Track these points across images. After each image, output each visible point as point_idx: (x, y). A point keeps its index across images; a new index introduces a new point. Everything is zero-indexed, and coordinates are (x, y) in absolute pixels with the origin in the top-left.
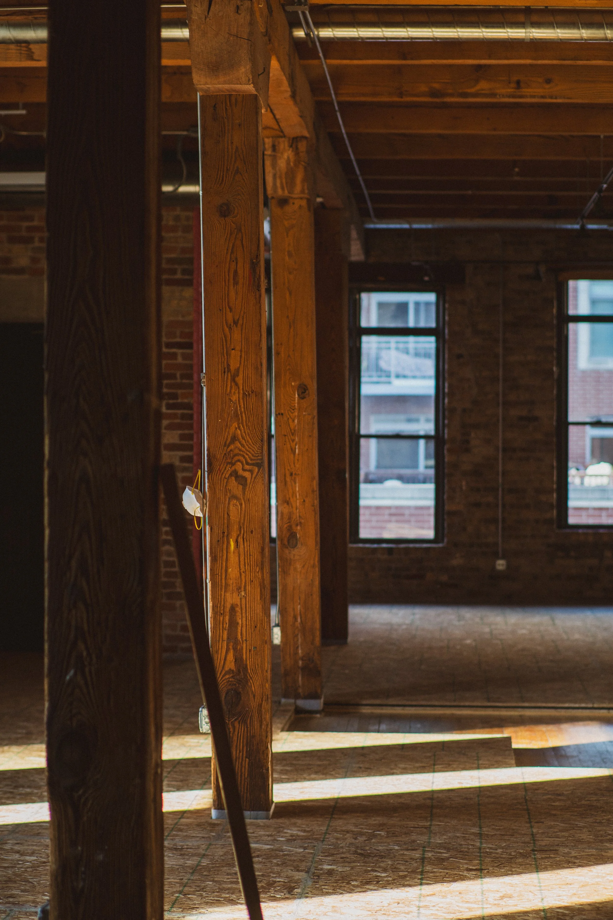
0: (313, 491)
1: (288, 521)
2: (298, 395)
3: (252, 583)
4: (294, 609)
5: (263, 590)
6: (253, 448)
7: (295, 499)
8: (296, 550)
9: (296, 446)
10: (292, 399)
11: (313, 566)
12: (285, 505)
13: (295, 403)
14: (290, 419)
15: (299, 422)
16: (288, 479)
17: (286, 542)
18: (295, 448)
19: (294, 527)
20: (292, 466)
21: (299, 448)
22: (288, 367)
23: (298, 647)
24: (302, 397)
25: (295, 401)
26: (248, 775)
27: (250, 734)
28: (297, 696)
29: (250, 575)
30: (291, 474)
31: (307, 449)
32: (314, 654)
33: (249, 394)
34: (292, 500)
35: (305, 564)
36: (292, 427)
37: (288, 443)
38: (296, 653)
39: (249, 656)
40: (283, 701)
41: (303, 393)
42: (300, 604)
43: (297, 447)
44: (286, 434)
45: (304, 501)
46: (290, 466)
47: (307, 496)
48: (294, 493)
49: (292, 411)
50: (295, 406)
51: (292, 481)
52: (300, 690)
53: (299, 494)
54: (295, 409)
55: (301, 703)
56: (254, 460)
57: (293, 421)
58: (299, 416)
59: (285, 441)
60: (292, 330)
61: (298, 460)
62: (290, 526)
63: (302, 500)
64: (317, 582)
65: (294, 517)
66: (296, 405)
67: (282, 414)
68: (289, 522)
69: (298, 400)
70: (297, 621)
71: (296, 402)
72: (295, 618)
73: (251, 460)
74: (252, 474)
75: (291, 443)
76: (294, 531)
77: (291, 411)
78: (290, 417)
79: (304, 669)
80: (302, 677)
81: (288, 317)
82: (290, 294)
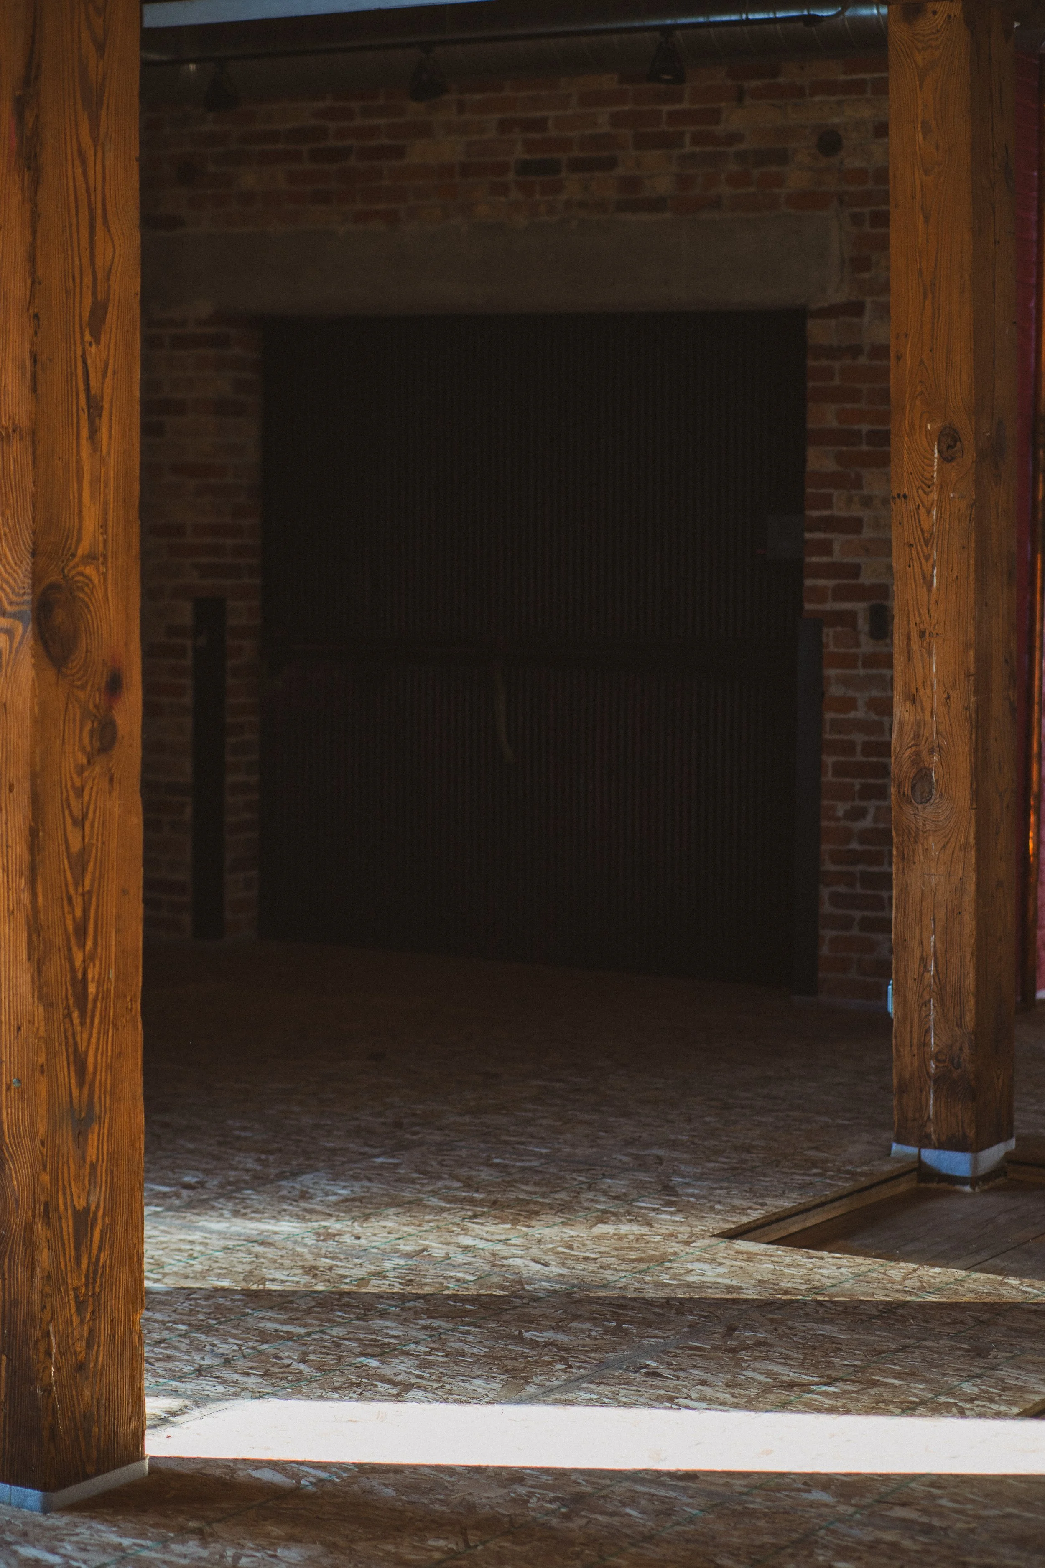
0: (967, 675)
1: (913, 742)
2: (939, 452)
3: (11, 917)
4: (921, 943)
5: (34, 937)
6: (15, 575)
7: (928, 691)
8: (929, 809)
9: (933, 569)
10: (926, 461)
11: (965, 848)
12: (908, 705)
13: (933, 472)
14: (921, 507)
15: (940, 517)
16: (915, 646)
17: (907, 789)
18: (932, 576)
19: (925, 754)
20: (925, 617)
21: (940, 576)
22: (919, 389)
23: (928, 1031)
24: (946, 459)
25: (932, 466)
26: (6, 1395)
27: (10, 1295)
28: (924, 1142)
29: (9, 896)
30: (922, 634)
31: (957, 577)
32: (961, 1049)
33: (8, 435)
34: (922, 693)
35: (948, 842)
36: (926, 527)
37: (916, 564)
38: (925, 1044)
39: (7, 1100)
40: (895, 1147)
41: (949, 447)
42: (934, 933)
43: (935, 572)
44: (913, 543)
45: (949, 697)
46: (920, 615)
47: (954, 686)
48: (926, 680)
49: (927, 490)
50: (932, 476)
51: (924, 650)
52: (931, 1129)
53: (938, 681)
54: (933, 483)
55: (930, 1156)
56: (18, 604)
57: (929, 512)
58: (940, 501)
59: (911, 559)
60: (928, 303)
61: (937, 603)
62: (918, 754)
63: (945, 696)
64: (971, 887)
65: (927, 733)
66: (935, 475)
67: (905, 496)
68: (916, 745)
69: (938, 465)
70: (929, 971)
71: (935, 468)
72: (924, 962)
73: (11, 603)
74: (11, 641)
75: (923, 561)
76: (926, 764)
77: (923, 490)
78: (922, 502)
79: (939, 1080)
80: (936, 1099)
81: (920, 272)
82: (927, 219)
